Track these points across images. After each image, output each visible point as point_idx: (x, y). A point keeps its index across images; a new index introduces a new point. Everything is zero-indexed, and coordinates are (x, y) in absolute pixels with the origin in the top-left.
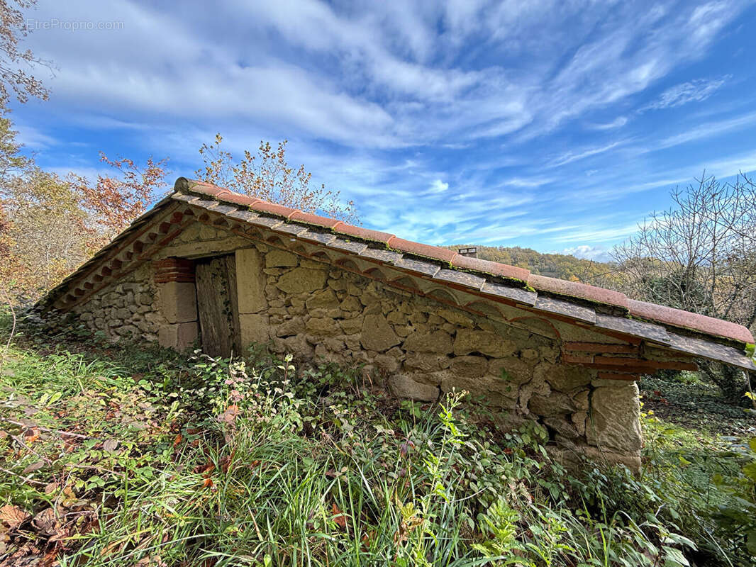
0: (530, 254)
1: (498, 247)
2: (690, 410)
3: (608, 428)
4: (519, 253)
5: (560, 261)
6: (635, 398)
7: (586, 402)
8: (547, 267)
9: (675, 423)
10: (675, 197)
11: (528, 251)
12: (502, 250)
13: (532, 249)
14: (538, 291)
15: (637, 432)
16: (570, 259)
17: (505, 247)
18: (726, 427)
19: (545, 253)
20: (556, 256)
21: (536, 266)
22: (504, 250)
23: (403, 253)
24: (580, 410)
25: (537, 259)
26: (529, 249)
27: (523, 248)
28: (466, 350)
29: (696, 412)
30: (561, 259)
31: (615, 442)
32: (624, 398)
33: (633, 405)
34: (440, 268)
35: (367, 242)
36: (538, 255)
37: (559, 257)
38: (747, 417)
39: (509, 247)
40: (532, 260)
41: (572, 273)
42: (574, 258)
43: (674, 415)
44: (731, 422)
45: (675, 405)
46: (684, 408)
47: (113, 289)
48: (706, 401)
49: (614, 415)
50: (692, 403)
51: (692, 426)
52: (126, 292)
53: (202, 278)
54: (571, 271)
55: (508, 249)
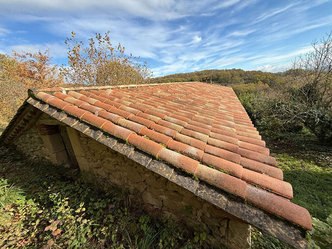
0: (240, 72)
1: (225, 70)
2: (302, 149)
3: (235, 238)
4: (234, 72)
5: (254, 74)
6: (249, 229)
7: (226, 224)
8: (248, 77)
9: (293, 156)
10: (313, 45)
11: (239, 70)
12: (226, 71)
13: (241, 69)
14: (199, 179)
15: (249, 242)
16: (260, 72)
17: (228, 69)
18: (316, 158)
19: (247, 71)
20: (252, 72)
21: (242, 78)
22: (228, 70)
23: (134, 147)
24: (223, 226)
25: (243, 74)
26: (240, 69)
27: (237, 69)
28: (172, 190)
29: (304, 149)
30: (254, 73)
31: (238, 243)
32: (243, 228)
33: (247, 231)
34: (151, 159)
35: (117, 139)
36: (244, 72)
37: (254, 72)
38: (327, 151)
39: (230, 69)
40: (241, 75)
41: (259, 80)
42: (261, 72)
43: (294, 152)
44: (319, 154)
45: (296, 147)
46: (299, 148)
47: (25, 136)
48: (310, 144)
49: (238, 233)
50: (304, 145)
51: (301, 157)
52: (31, 137)
53: (62, 130)
54: (259, 79)
55: (229, 70)
